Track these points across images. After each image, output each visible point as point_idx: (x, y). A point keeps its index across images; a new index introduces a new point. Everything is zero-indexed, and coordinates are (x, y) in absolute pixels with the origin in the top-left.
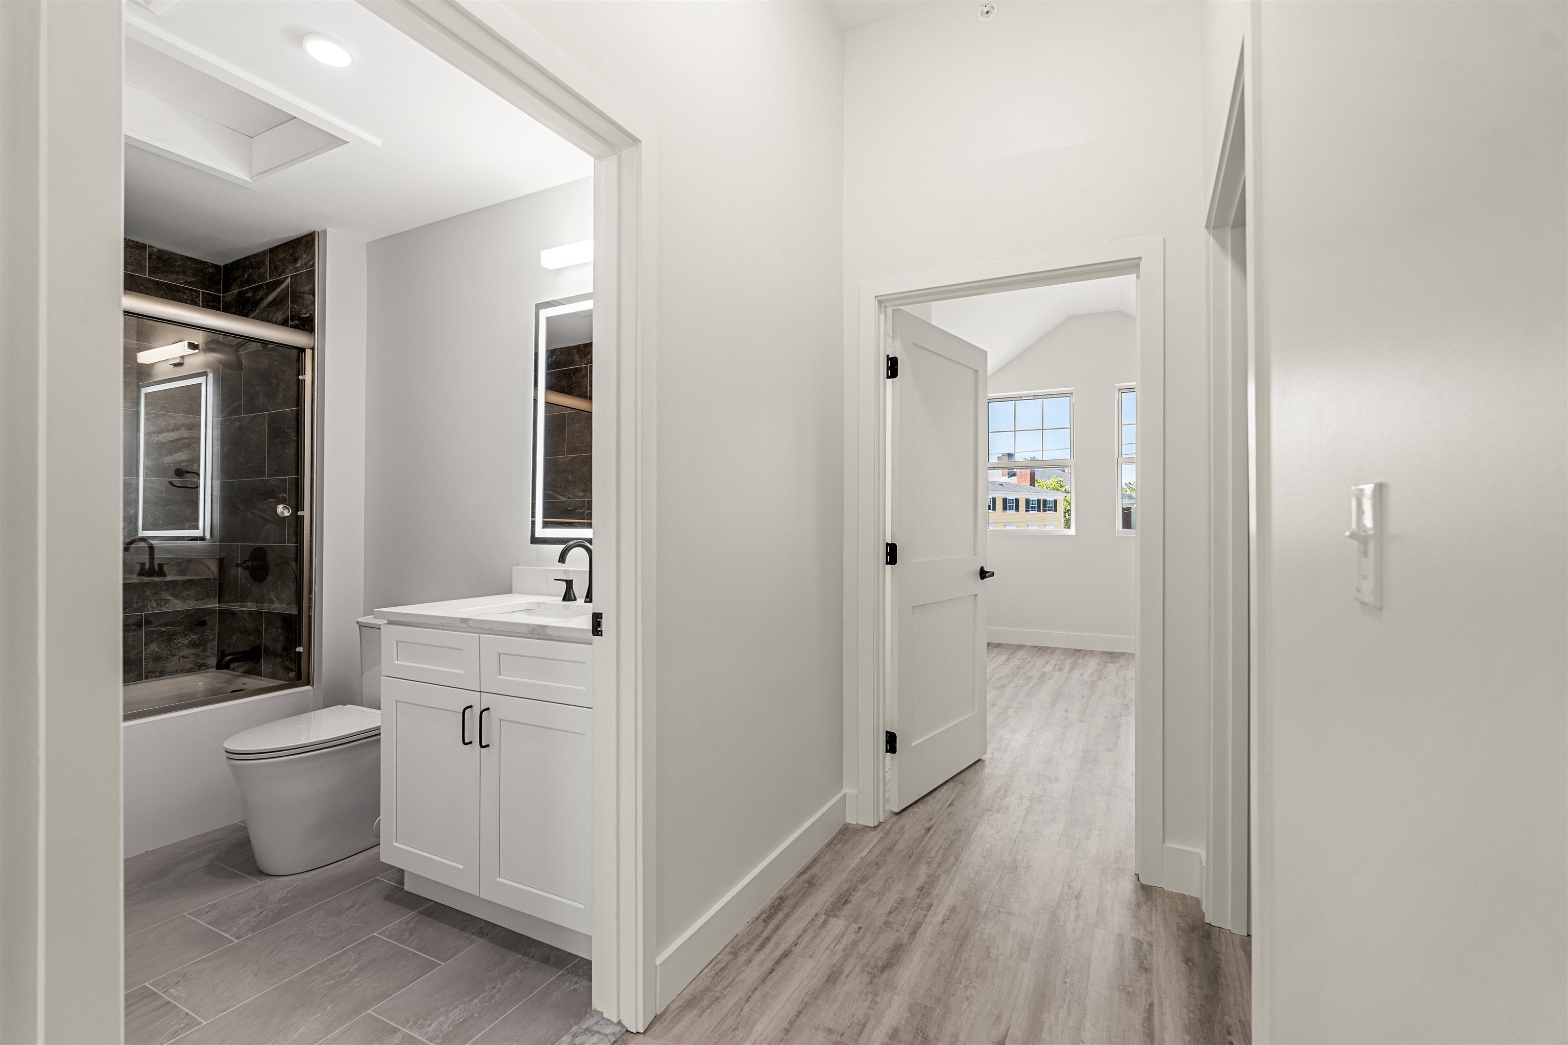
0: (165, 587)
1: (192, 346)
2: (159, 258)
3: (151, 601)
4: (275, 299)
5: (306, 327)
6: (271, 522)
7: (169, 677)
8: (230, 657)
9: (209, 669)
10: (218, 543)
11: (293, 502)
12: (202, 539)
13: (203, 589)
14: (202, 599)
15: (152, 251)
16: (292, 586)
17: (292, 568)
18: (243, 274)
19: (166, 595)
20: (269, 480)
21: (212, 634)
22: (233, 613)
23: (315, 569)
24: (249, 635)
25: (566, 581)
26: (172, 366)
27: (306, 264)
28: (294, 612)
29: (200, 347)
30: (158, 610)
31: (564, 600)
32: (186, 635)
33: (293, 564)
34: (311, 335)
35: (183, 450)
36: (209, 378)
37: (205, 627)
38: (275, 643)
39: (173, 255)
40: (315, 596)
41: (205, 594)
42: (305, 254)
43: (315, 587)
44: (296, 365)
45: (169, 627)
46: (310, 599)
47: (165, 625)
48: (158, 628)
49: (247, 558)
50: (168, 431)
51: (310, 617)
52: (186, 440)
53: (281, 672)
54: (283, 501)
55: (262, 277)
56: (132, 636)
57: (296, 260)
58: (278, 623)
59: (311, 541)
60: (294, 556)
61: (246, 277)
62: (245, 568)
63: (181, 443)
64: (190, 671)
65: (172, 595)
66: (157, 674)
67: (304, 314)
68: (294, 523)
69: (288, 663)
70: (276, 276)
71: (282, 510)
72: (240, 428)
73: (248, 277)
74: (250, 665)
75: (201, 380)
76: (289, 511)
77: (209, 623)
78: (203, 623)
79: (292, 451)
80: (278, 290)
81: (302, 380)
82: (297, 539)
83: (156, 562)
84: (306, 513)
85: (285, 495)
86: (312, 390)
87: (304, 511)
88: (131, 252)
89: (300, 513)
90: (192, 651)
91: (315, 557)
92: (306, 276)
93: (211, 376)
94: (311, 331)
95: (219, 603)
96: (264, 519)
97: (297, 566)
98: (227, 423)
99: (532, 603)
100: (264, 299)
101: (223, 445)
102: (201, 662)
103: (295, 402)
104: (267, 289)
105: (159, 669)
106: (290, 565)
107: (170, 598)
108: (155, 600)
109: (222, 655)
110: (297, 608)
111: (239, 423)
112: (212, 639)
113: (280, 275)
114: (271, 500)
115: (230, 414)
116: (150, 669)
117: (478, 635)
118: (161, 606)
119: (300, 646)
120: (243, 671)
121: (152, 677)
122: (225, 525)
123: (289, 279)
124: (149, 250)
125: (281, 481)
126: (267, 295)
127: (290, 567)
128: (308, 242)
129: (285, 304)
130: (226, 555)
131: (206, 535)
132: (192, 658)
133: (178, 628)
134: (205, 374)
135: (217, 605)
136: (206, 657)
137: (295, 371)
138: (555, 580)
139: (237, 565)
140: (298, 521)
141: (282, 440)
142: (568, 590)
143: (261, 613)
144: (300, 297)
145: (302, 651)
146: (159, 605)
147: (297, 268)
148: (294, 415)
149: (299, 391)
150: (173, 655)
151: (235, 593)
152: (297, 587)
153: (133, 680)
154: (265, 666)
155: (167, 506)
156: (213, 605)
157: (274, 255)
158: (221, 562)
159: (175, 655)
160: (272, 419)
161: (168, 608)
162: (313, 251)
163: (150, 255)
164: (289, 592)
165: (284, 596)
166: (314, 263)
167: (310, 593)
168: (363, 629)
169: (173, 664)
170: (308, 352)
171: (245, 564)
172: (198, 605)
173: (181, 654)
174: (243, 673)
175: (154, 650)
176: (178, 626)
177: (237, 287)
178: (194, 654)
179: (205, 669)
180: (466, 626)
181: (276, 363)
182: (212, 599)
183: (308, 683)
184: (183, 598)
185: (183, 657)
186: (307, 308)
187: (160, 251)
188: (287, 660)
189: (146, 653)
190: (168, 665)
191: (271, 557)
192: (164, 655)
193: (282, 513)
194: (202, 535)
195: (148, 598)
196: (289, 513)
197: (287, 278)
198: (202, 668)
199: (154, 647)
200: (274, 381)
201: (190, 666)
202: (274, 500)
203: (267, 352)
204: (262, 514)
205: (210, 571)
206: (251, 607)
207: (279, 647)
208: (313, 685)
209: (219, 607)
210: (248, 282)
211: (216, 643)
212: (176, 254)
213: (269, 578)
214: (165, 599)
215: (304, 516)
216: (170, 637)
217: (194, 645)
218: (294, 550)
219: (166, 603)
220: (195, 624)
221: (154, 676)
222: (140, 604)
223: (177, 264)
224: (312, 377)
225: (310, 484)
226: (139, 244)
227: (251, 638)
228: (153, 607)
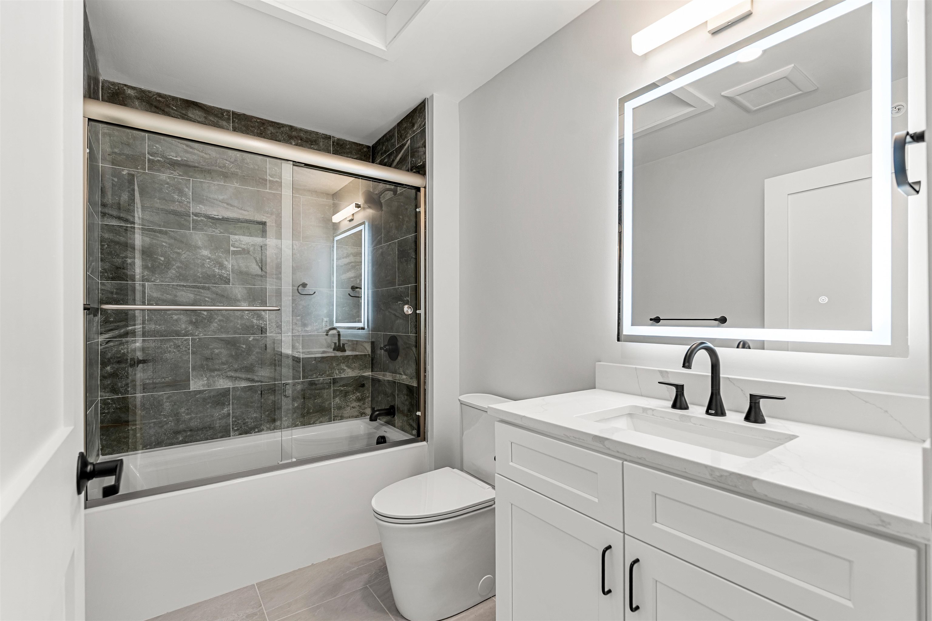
0: (343, 361)
1: (358, 206)
2: (337, 144)
3: (336, 370)
4: (401, 158)
5: (421, 172)
6: (400, 318)
7: (346, 420)
8: (377, 413)
9: (367, 416)
10: (371, 332)
11: (414, 303)
12: (363, 328)
13: (363, 362)
14: (362, 370)
15: (334, 140)
16: (414, 366)
17: (413, 352)
18: (382, 147)
19: (343, 366)
20: (398, 288)
21: (368, 393)
22: (379, 381)
23: (428, 353)
24: (388, 397)
25: (676, 386)
26: (348, 222)
27: (420, 125)
28: (415, 384)
29: (362, 206)
30: (339, 376)
31: (674, 406)
32: (354, 393)
33: (414, 349)
34: (424, 177)
35: (351, 270)
36: (366, 225)
37: (364, 388)
38: (403, 405)
39: (345, 142)
40: (428, 374)
41: (364, 366)
42: (419, 118)
43: (429, 368)
44: (415, 202)
45: (345, 387)
46: (425, 376)
47: (343, 386)
48: (340, 388)
49: (386, 344)
50: (343, 258)
51: (425, 390)
52: (353, 264)
53: (407, 427)
54: (407, 303)
55: (393, 145)
56: (327, 392)
57: (413, 126)
58: (405, 392)
59: (425, 333)
60: (414, 343)
61: (384, 149)
62: (386, 351)
63: (350, 265)
64: (357, 417)
65: (347, 366)
66: (339, 418)
67: (419, 163)
68: (414, 318)
69: (411, 421)
70: (401, 141)
71: (408, 310)
72: (382, 254)
73: (385, 149)
74: (388, 418)
75: (362, 227)
76: (411, 309)
77: (366, 385)
78: (363, 385)
79: (412, 266)
80: (403, 151)
81: (418, 212)
82: (417, 332)
83: (341, 342)
84: (421, 312)
85: (408, 299)
86: (425, 218)
87: (420, 310)
88: (323, 141)
89: (418, 312)
90: (358, 404)
91: (428, 345)
92: (420, 134)
93: (367, 224)
94: (424, 174)
95: (372, 371)
96: (396, 316)
97: (416, 351)
98: (375, 251)
99: (636, 407)
100: (394, 160)
101: (373, 266)
102: (362, 411)
103: (414, 229)
104: (396, 153)
105: (340, 415)
106: (412, 350)
107: (345, 368)
108: (338, 369)
109: (373, 410)
110: (417, 382)
111: (381, 250)
112: (368, 396)
113: (404, 140)
114: (400, 302)
115: (376, 245)
116: (335, 415)
117: (621, 462)
118: (341, 373)
119: (419, 411)
120: (385, 421)
121: (336, 420)
122: (375, 320)
123: (409, 141)
124: (332, 139)
125: (405, 288)
126: (396, 157)
127: (412, 351)
128: (421, 109)
129: (407, 160)
130: (375, 340)
131: (365, 326)
132: (358, 408)
133: (350, 388)
134: (363, 223)
135: (370, 373)
136: (365, 408)
137: (414, 207)
138: (659, 383)
139: (381, 348)
140: (417, 317)
141: (406, 259)
142: (679, 397)
143: (395, 382)
144: (416, 151)
145: (420, 415)
146: (340, 373)
147: (414, 131)
148: (414, 239)
149: (416, 222)
150: (347, 406)
151: (380, 367)
152: (416, 367)
153: (327, 421)
154: (397, 420)
155: (344, 307)
156: (368, 373)
157: (400, 127)
158: (373, 343)
159: (349, 406)
160: (400, 244)
161: (344, 374)
162: (424, 114)
163: (333, 142)
164: (411, 370)
165: (408, 372)
166: (425, 123)
167: (425, 372)
168: (463, 405)
169: (347, 411)
170: (422, 190)
171: (385, 348)
172: (360, 374)
173: (352, 405)
174: (384, 422)
175: (338, 402)
176: (350, 387)
177: (379, 158)
178: (359, 406)
179: (364, 416)
180: (601, 446)
181: (402, 204)
182: (368, 369)
183: (424, 439)
184: (352, 368)
185: (353, 407)
186: (421, 158)
187: (339, 140)
188: (411, 419)
189: (334, 404)
190: (344, 412)
191: (400, 343)
192: (343, 406)
193: (407, 311)
194: (363, 326)
195: (334, 368)
196: (411, 311)
197: (408, 141)
198: (363, 415)
199: (337, 400)
200: (401, 217)
201: (356, 414)
202: (401, 303)
203: (397, 198)
204: (395, 312)
205: (367, 351)
206: (389, 377)
207: (406, 408)
208: (428, 441)
209: (372, 376)
210: (385, 152)
211: (370, 399)
212: (346, 141)
213: (399, 358)
214: (343, 369)
215: (420, 314)
216: (346, 394)
217: (358, 400)
218: (414, 339)
219: (343, 372)
220: (359, 385)
221: (338, 419)
222: (330, 372)
223: (347, 147)
224: (425, 209)
225: (424, 289)
226: (327, 136)
227: (389, 399)
228: (336, 373)
